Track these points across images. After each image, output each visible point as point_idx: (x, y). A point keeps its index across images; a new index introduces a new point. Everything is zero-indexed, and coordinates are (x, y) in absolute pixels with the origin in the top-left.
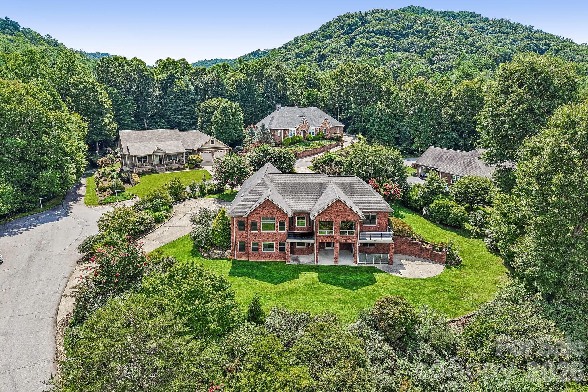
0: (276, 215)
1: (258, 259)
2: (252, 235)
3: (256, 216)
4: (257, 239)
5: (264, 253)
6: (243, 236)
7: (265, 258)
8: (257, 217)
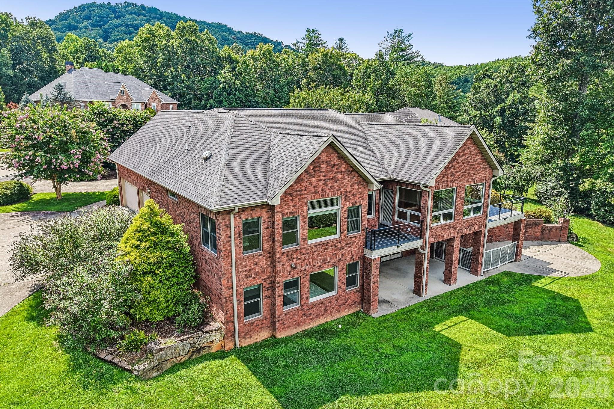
0: (344, 190)
1: (299, 325)
2: (284, 258)
3: (296, 199)
4: (299, 268)
5: (315, 304)
6: (258, 269)
7: (317, 316)
8: (300, 200)
